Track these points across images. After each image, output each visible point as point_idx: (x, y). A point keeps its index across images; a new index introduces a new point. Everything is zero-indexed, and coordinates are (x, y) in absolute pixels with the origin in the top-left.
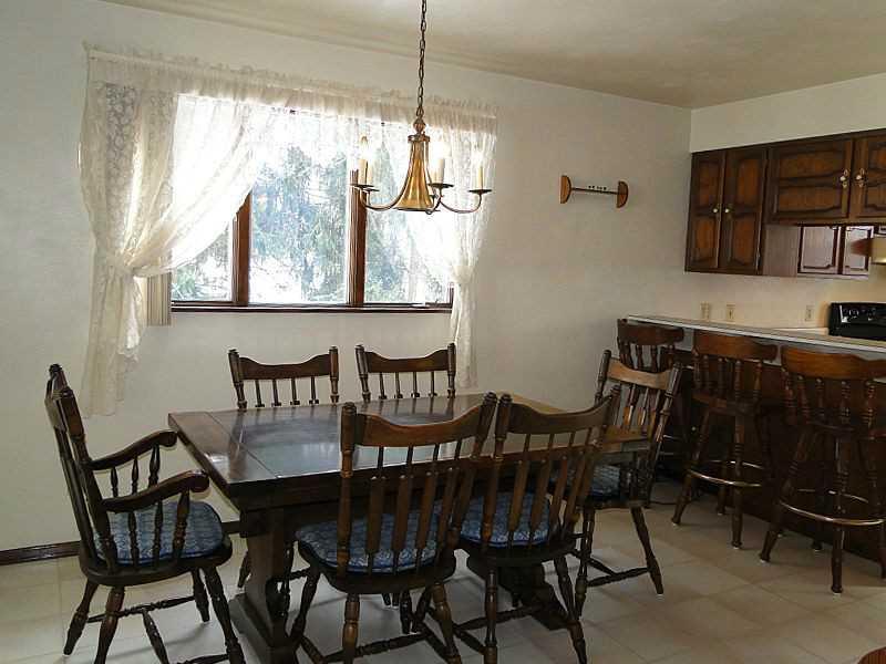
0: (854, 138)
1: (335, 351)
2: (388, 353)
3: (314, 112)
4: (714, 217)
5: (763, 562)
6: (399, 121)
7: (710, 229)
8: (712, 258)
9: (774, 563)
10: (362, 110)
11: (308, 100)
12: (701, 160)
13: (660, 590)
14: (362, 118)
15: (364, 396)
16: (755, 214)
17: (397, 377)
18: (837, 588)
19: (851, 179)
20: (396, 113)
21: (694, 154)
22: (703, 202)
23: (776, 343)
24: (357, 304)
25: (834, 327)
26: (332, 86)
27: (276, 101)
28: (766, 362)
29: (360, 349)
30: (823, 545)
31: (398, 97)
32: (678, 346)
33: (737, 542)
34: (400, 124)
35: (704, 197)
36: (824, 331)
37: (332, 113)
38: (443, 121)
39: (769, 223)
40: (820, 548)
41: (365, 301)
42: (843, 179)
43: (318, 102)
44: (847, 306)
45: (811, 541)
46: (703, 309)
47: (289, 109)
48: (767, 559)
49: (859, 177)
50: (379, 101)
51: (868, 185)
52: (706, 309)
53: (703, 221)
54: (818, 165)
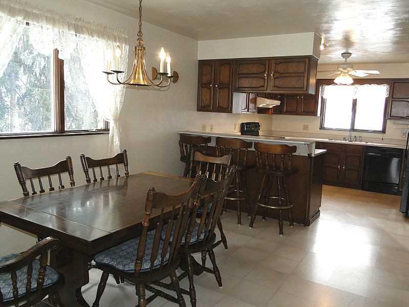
0: (269, 59)
1: (69, 158)
2: (96, 157)
3: (40, 24)
4: (210, 88)
5: (250, 228)
6: (83, 34)
7: (208, 94)
8: (210, 106)
9: (255, 228)
10: (66, 27)
11: (37, 17)
12: (203, 64)
13: (226, 248)
14: (66, 30)
15: (87, 181)
16: (228, 88)
17: (101, 169)
18: (281, 233)
19: (268, 75)
20: (82, 30)
21: (199, 60)
22: (204, 81)
23: (252, 141)
24: (61, 131)
25: (243, 132)
26: (50, 11)
27: (18, 16)
28: (249, 149)
29: (82, 157)
30: (266, 218)
31: (83, 21)
32: (209, 145)
33: (239, 222)
34: (85, 36)
35: (205, 80)
36: (240, 134)
37: (50, 26)
38: (105, 37)
39: (234, 92)
40: (265, 219)
41: (65, 130)
42: (265, 75)
43: (42, 20)
44: (247, 124)
45: (262, 217)
46: (203, 127)
47: (25, 22)
48: (252, 227)
49: (272, 75)
50: (73, 22)
51: (275, 78)
52: (204, 127)
53: (205, 90)
54: (254, 69)
